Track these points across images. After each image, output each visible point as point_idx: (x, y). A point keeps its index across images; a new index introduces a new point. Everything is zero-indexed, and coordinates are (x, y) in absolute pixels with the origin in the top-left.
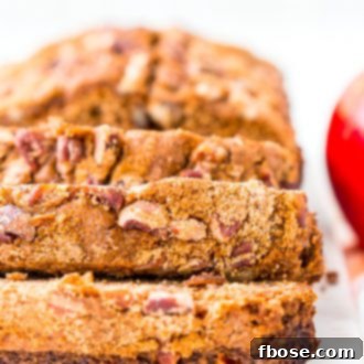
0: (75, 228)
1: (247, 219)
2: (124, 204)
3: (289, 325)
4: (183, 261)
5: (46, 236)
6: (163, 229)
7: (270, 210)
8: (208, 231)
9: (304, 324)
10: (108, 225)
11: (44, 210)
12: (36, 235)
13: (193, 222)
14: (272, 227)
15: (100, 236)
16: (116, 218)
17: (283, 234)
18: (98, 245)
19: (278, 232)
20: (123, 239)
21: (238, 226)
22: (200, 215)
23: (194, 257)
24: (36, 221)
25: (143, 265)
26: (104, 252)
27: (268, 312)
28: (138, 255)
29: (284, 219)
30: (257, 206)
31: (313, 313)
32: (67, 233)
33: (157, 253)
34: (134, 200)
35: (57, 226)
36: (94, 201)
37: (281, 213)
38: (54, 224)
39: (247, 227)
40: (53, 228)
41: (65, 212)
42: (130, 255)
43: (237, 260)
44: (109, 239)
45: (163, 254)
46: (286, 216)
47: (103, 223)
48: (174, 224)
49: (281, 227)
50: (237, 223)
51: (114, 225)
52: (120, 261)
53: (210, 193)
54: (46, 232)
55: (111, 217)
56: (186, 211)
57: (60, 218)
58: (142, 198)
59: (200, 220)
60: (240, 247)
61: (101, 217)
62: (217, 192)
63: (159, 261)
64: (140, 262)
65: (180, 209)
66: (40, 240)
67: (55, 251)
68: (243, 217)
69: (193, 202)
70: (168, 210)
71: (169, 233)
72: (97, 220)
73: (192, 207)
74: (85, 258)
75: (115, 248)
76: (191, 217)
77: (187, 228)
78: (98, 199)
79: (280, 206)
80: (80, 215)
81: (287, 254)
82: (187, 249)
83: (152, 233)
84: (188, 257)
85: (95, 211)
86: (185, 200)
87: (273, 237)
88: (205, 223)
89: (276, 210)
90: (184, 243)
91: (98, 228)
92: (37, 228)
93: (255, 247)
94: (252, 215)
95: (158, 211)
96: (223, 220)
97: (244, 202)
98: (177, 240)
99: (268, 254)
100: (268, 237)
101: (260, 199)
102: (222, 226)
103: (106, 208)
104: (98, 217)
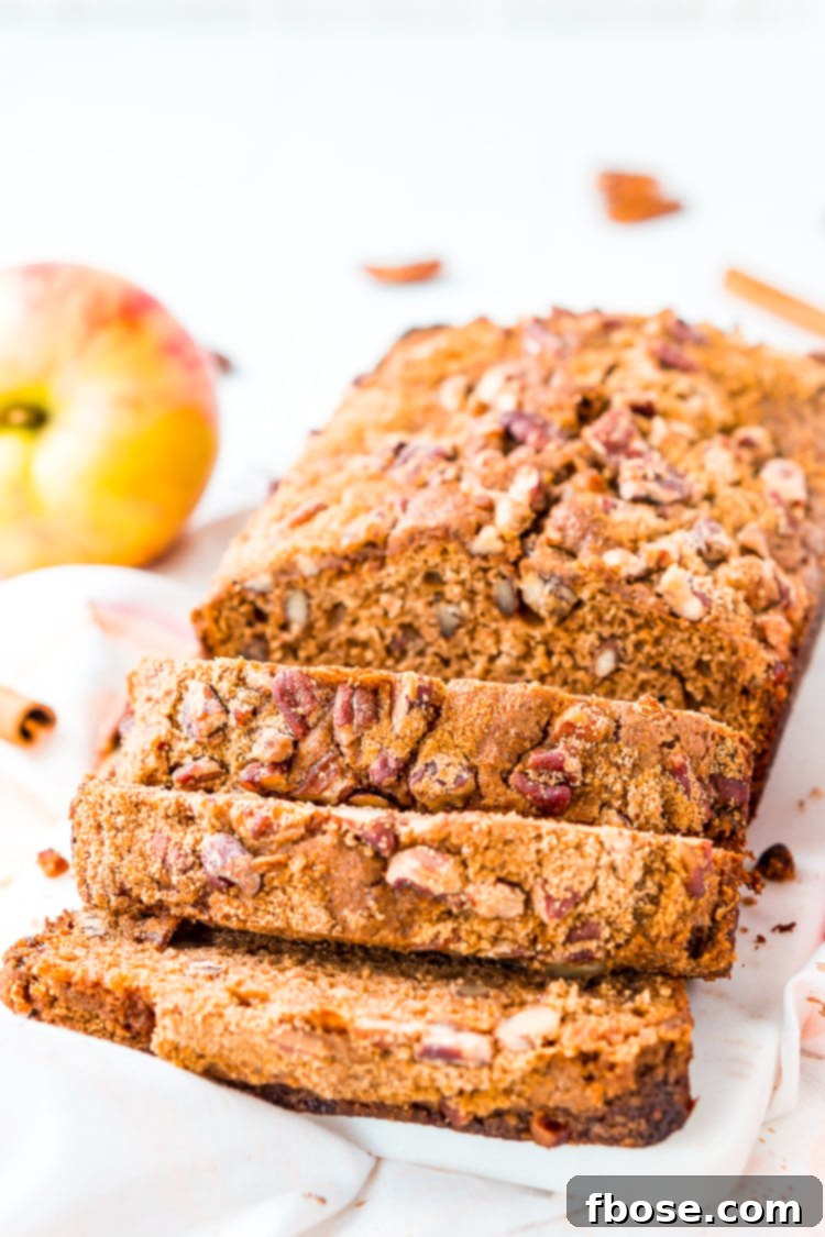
0: (320, 882)
1: (594, 888)
2: (397, 846)
3: (647, 1079)
4: (485, 944)
5: (276, 888)
6: (453, 895)
7: (636, 875)
8: (528, 903)
9: (672, 1079)
10: (371, 878)
11: (274, 847)
12: (262, 886)
13: (503, 889)
14: (638, 900)
15: (357, 896)
16: (385, 868)
17: (656, 913)
18: (354, 911)
19: (649, 908)
20: (395, 902)
21: (576, 900)
22: (515, 879)
23: (505, 939)
24: (260, 865)
25: (423, 944)
26: (363, 922)
27: (612, 1067)
28: (416, 928)
29: (661, 888)
30: (613, 868)
31: (688, 1059)
32: (306, 888)
33: (445, 929)
34: (413, 844)
35: (292, 876)
36: (349, 841)
37: (657, 877)
38: (288, 873)
39: (593, 900)
40: (287, 878)
41: (306, 855)
42: (405, 927)
43: (575, 948)
44: (371, 903)
45: (455, 931)
46: (664, 883)
47: (363, 877)
48: (470, 889)
49: (655, 900)
50: (575, 895)
51: (379, 882)
52: (388, 937)
53: (533, 846)
54: (276, 883)
55: (377, 865)
56: (493, 870)
57: (296, 865)
58: (424, 843)
59: (513, 885)
60: (581, 929)
61: (360, 866)
62: (544, 845)
63: (447, 941)
64: (417, 940)
65: (483, 867)
66: (268, 894)
67: (290, 914)
68: (589, 884)
69: (506, 857)
70: (464, 864)
71: (462, 904)
72: (352, 872)
73: (503, 866)
74: (333, 927)
75: (380, 917)
76: (500, 880)
77: (491, 898)
78: (357, 838)
79: (657, 865)
80: (326, 862)
81: (659, 946)
82: (491, 930)
83: (438, 900)
84: (495, 941)
85: (352, 856)
86: (491, 854)
87: (638, 915)
88: (523, 890)
89: (648, 870)
90: (485, 921)
91: (354, 884)
92: (262, 876)
93: (606, 933)
94: (601, 883)
95: (447, 867)
96: (553, 892)
97: (591, 862)
98: (477, 915)
99: (628, 942)
100: (630, 917)
101: (619, 858)
102: (549, 899)
103: (368, 852)
104: (355, 867)
